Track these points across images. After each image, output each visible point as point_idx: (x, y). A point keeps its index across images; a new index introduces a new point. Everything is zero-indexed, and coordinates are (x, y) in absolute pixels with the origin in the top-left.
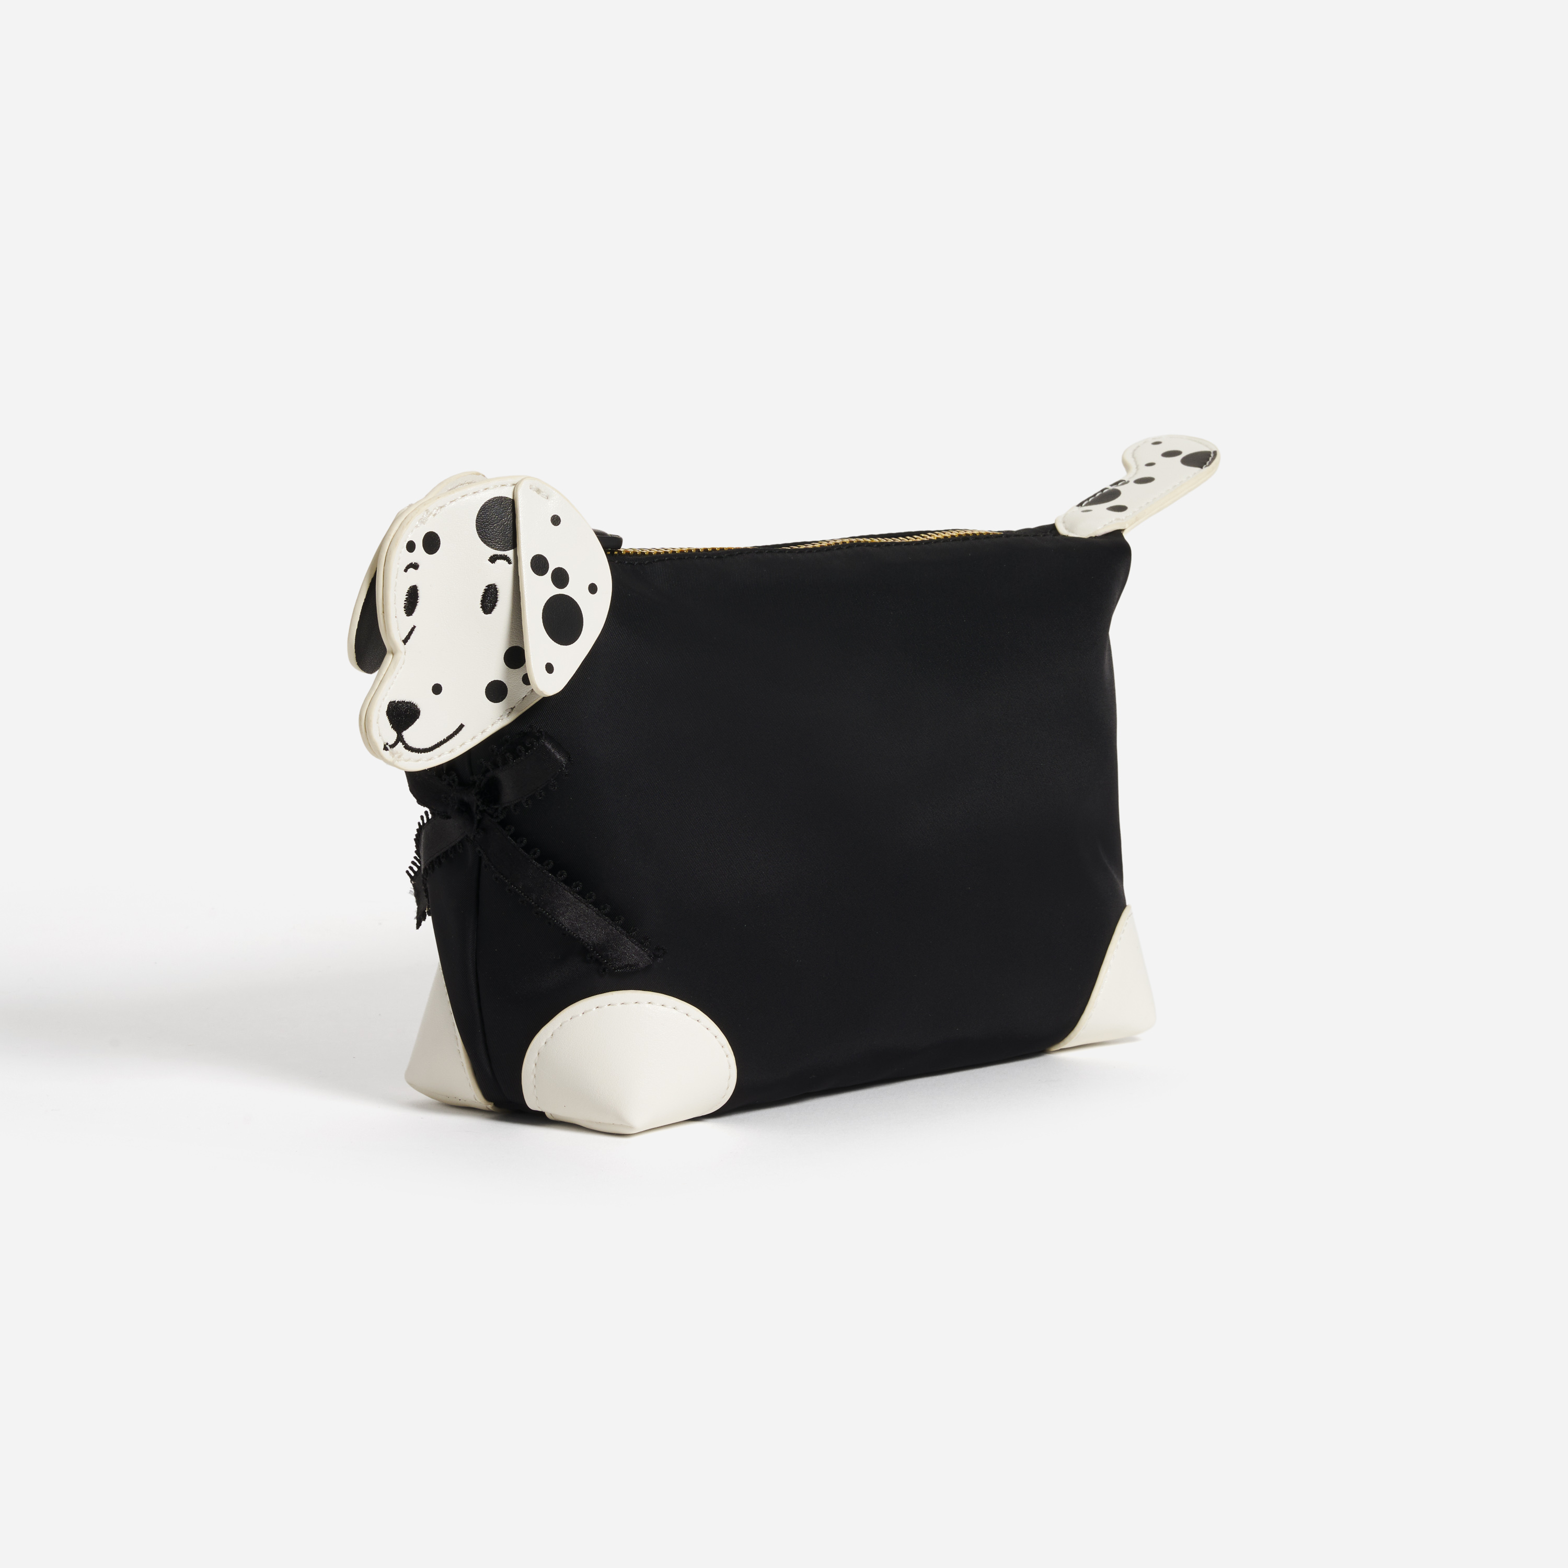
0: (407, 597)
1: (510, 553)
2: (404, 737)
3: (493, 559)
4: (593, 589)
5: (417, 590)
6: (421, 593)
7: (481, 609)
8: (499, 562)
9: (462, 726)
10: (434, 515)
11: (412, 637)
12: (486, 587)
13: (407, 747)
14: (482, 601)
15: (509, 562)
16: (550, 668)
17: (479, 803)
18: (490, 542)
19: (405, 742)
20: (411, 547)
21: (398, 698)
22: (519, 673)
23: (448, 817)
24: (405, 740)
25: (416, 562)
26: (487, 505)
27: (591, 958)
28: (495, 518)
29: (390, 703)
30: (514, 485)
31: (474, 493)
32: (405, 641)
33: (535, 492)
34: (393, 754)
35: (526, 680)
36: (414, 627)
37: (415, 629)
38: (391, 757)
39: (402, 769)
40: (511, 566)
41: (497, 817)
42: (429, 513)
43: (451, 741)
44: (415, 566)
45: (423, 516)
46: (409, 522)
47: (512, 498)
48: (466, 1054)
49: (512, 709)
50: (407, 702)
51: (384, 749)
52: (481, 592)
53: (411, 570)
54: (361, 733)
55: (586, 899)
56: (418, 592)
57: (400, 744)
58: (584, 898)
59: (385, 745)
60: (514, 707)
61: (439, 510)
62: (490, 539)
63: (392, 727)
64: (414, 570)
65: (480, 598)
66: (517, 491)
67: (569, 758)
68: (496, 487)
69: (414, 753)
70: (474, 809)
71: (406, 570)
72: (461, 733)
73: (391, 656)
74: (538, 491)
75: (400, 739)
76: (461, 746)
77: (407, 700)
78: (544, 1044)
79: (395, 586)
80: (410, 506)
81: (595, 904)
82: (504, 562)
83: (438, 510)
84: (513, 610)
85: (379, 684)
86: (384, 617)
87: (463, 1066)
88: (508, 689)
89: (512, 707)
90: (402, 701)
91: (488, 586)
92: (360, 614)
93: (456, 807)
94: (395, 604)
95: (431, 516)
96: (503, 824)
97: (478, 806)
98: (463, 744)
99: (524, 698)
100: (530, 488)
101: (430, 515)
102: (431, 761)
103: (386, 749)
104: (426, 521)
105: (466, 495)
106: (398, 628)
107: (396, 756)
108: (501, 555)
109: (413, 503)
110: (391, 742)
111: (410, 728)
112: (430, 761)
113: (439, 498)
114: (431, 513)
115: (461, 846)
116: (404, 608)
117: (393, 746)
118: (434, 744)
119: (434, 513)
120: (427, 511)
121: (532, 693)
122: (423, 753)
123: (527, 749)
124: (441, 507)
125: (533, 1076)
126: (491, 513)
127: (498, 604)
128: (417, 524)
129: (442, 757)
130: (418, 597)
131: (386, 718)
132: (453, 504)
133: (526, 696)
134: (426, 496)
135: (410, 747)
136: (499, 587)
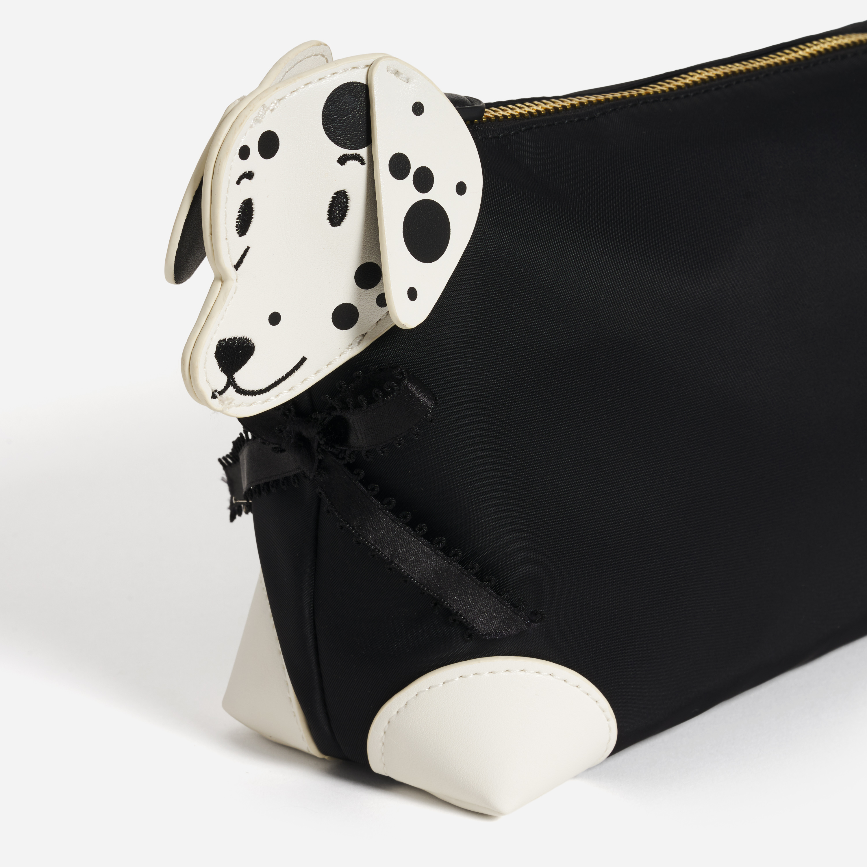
0: (239, 214)
1: (363, 152)
2: (236, 380)
3: (342, 160)
4: (461, 188)
5: (252, 204)
6: (256, 207)
7: (328, 221)
8: (349, 163)
9: (303, 360)
10: (272, 110)
11: (245, 260)
12: (335, 194)
13: (240, 391)
14: (329, 211)
15: (362, 163)
16: (412, 294)
17: (322, 442)
18: (339, 139)
19: (236, 385)
20: (244, 153)
21: (228, 335)
22: (373, 293)
23: (283, 451)
24: (236, 382)
25: (249, 170)
26: (336, 93)
27: (455, 620)
28: (344, 109)
29: (219, 342)
30: (367, 66)
31: (320, 79)
32: (237, 267)
33: (393, 75)
34: (222, 402)
35: (381, 301)
36: (248, 248)
37: (249, 251)
38: (221, 405)
39: (235, 417)
40: (365, 167)
41: (343, 458)
42: (265, 109)
43: (291, 378)
44: (249, 175)
45: (259, 113)
46: (242, 124)
47: (364, 82)
48: (299, 705)
49: (364, 335)
50: (239, 338)
51: (212, 398)
52: (328, 200)
53: (245, 181)
54: (185, 379)
55: (451, 557)
56: (253, 206)
57: (231, 388)
58: (448, 556)
59: (213, 393)
60: (366, 334)
61: (278, 104)
62: (339, 136)
63: (221, 371)
64: (248, 180)
65: (326, 208)
66: (372, 75)
67: (436, 399)
68: (345, 70)
69: (247, 396)
70: (315, 445)
71: (238, 183)
72: (303, 367)
73: (220, 283)
74: (397, 73)
75: (231, 382)
76: (303, 382)
77: (239, 335)
78: (395, 713)
79: (226, 203)
80: (242, 99)
81: (461, 562)
82: (356, 163)
83: (276, 103)
84: (366, 220)
85: (205, 320)
86: (211, 239)
87: (295, 716)
88: (359, 313)
89: (364, 333)
90: (234, 338)
91: (337, 193)
92: (181, 233)
93: (292, 441)
94: (225, 223)
95: (268, 112)
96: (351, 467)
97: (319, 445)
98: (305, 380)
99: (377, 322)
100: (388, 71)
101: (266, 110)
102: (267, 402)
103: (214, 397)
104: (262, 118)
105: (310, 83)
106: (229, 251)
107: (226, 402)
108: (352, 155)
109: (246, 94)
110: (220, 388)
111: (243, 368)
112: (265, 403)
113: (277, 89)
114: (268, 108)
115: (297, 481)
116: (237, 227)
117: (221, 393)
118: (271, 384)
119: (271, 108)
120: (264, 106)
121: (388, 316)
122: (257, 396)
123: (386, 394)
124: (280, 100)
125: (381, 744)
126: (340, 103)
127: (349, 214)
128: (252, 123)
129: (280, 396)
130: (252, 211)
131: (215, 360)
132: (294, 95)
133: (380, 320)
134: (261, 84)
135: (243, 390)
136: (350, 194)
